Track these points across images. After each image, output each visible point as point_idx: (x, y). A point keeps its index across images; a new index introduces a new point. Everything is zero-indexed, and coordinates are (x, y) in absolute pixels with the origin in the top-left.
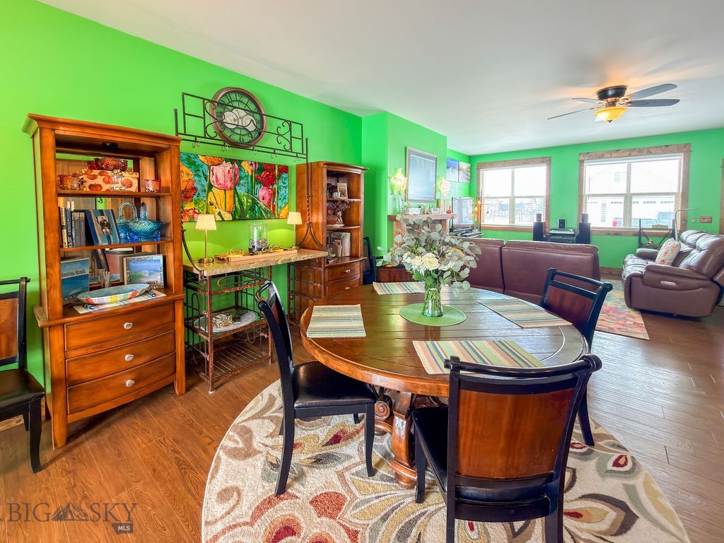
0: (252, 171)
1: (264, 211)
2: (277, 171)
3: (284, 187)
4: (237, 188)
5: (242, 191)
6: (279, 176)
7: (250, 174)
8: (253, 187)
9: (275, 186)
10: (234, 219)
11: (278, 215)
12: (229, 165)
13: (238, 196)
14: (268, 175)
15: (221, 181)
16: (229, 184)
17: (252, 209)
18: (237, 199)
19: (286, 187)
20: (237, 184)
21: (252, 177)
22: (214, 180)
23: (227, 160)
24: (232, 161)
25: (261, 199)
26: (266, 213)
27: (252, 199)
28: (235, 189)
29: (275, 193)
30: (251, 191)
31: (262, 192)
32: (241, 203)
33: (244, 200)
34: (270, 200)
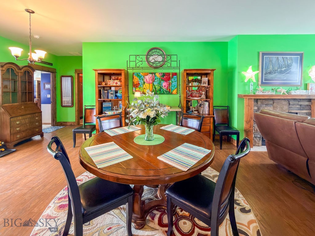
1: (165, 91)
2: (171, 75)
3: (174, 81)
7: (159, 77)
8: (160, 82)
9: (170, 81)
11: (172, 93)
14: (167, 77)
17: (160, 90)
20: (154, 81)
22: (146, 80)
27: (160, 87)
29: (170, 84)
30: (159, 84)
31: (164, 84)
33: (157, 87)
34: (168, 87)
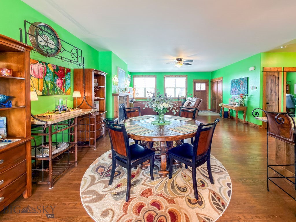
0: (53, 69)
1: (59, 91)
2: (65, 71)
3: (68, 79)
4: (45, 77)
5: (48, 79)
6: (66, 73)
7: (52, 71)
8: (54, 78)
9: (65, 78)
10: (43, 95)
11: (66, 93)
12: (41, 65)
13: (46, 82)
14: (61, 72)
15: (37, 73)
16: (41, 76)
17: (53, 90)
18: (45, 84)
19: (69, 79)
20: (45, 76)
21: (53, 72)
23: (40, 62)
24: (43, 63)
25: (57, 84)
26: (60, 92)
27: (53, 84)
28: (44, 78)
29: (64, 82)
30: (53, 80)
31: (58, 81)
32: (47, 86)
33: (49, 84)
34: (62, 85)
